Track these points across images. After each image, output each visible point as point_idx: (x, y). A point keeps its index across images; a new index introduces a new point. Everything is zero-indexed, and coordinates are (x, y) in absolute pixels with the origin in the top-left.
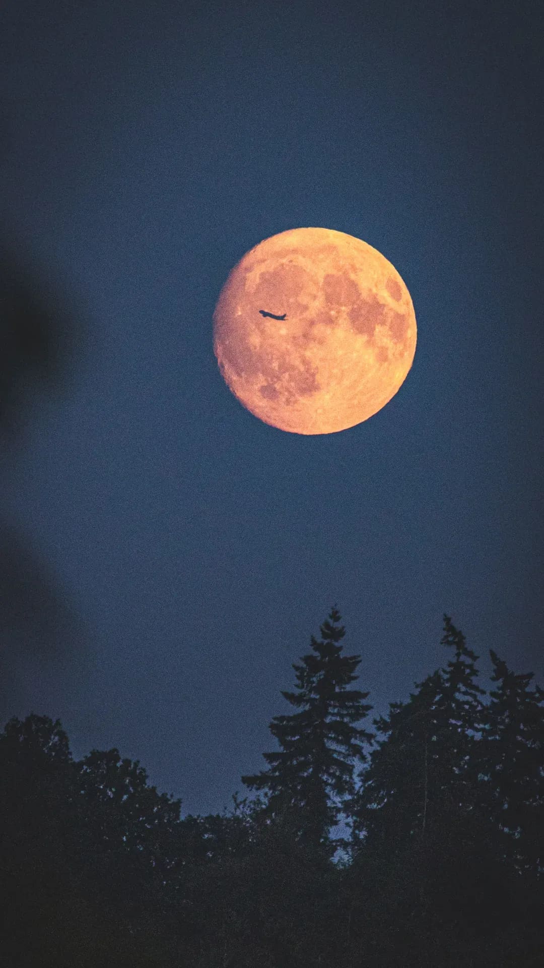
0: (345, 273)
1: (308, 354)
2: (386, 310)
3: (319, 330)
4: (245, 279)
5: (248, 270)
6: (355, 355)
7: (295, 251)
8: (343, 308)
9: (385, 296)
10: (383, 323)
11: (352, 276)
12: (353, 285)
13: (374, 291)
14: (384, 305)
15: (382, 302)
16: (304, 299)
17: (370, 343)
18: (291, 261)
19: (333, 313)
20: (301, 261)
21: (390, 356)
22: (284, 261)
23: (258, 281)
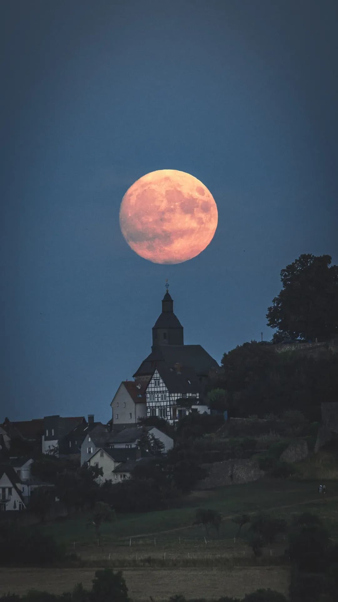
0: (175, 188)
1: (164, 228)
2: (197, 201)
3: (167, 216)
4: (130, 200)
5: (131, 195)
6: (186, 224)
7: (150, 183)
8: (177, 204)
9: (196, 195)
10: (197, 207)
11: (179, 189)
12: (180, 192)
13: (190, 193)
14: (197, 199)
15: (195, 197)
16: (157, 203)
17: (193, 217)
18: (149, 188)
19: (172, 207)
20: (153, 187)
21: (204, 221)
22: (146, 188)
23: (135, 199)
